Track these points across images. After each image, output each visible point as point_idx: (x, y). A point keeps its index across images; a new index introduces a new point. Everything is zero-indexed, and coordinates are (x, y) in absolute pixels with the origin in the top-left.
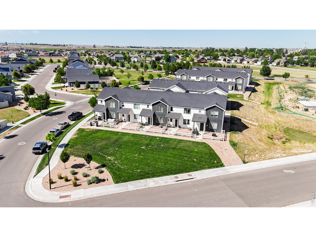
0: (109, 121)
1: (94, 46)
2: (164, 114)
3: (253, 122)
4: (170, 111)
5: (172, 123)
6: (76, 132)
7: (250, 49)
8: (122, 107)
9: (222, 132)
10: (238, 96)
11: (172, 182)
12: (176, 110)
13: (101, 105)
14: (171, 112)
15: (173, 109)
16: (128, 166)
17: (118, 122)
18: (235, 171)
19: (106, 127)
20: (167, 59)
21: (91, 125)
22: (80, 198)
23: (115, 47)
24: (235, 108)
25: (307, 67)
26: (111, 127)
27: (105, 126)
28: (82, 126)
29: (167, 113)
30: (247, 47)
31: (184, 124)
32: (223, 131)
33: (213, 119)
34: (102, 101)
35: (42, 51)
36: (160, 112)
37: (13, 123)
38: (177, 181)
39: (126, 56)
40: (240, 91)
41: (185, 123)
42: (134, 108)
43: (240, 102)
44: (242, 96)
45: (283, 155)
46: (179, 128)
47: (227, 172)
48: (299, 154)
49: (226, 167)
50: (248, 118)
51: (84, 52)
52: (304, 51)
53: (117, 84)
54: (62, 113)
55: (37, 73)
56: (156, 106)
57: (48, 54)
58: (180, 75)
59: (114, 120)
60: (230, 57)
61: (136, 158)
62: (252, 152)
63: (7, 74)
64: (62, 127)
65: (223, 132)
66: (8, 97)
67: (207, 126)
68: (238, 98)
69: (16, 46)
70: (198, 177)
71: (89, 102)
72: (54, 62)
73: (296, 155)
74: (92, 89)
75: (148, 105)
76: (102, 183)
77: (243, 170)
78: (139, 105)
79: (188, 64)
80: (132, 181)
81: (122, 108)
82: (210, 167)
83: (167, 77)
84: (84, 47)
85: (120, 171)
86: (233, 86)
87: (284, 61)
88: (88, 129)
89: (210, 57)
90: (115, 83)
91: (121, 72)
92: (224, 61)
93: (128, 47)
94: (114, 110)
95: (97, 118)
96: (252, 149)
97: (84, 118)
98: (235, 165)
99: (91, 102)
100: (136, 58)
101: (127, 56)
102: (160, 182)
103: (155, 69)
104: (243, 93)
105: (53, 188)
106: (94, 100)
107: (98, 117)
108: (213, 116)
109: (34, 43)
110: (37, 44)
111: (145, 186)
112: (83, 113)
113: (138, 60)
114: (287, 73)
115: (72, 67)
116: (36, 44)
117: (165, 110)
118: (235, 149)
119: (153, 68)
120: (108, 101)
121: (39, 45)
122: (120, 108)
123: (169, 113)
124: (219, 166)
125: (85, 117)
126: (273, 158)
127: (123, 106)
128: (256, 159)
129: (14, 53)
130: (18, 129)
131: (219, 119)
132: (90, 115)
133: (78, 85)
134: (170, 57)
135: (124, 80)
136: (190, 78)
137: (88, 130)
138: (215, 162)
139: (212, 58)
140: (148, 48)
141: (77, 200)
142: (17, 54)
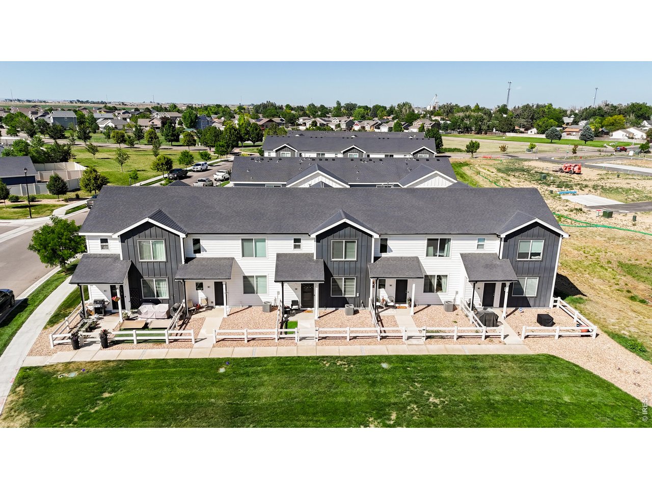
0: (147, 313)
2: (358, 265)
4: (380, 253)
6: (13, 391)
7: (347, 105)
8: (193, 255)
9: (552, 304)
12: (400, 248)
13: (106, 257)
14: (384, 255)
15: (389, 244)
19: (145, 341)
20: (190, 123)
21: (77, 345)
23: (35, 102)
25: (470, 134)
26: (167, 341)
27: (139, 342)
28: (31, 353)
29: (372, 261)
30: (340, 102)
31: (425, 291)
32: (556, 301)
33: (526, 265)
34: (104, 241)
36: (343, 259)
39: (83, 116)
41: (428, 288)
42: (243, 256)
52: (448, 107)
53: (102, 180)
56: (331, 240)
58: (274, 150)
59: (164, 307)
60: (323, 118)
65: (555, 304)
71: (31, 247)
74: (16, 199)
75: (297, 241)
78: (264, 240)
79: (256, 130)
81: (193, 258)
83: (220, 160)
87: (430, 124)
88: (67, 366)
89: (281, 120)
90: (95, 179)
91: (89, 151)
92: (312, 125)
93: (71, 102)
94: (160, 270)
95: (91, 308)
97: (25, 316)
99: (41, 244)
100: (109, 121)
101: (86, 116)
103: (174, 143)
106: (53, 239)
107: (96, 302)
108: (524, 255)
112: (15, 293)
113: (116, 125)
114: (474, 142)
117: (364, 251)
119: (169, 142)
120: (136, 237)
122: (188, 260)
123: (376, 259)
125: (28, 309)
127: (198, 250)
131: (543, 264)
132: (46, 297)
134: (196, 117)
135: (108, 170)
137: (70, 371)
139: (284, 122)
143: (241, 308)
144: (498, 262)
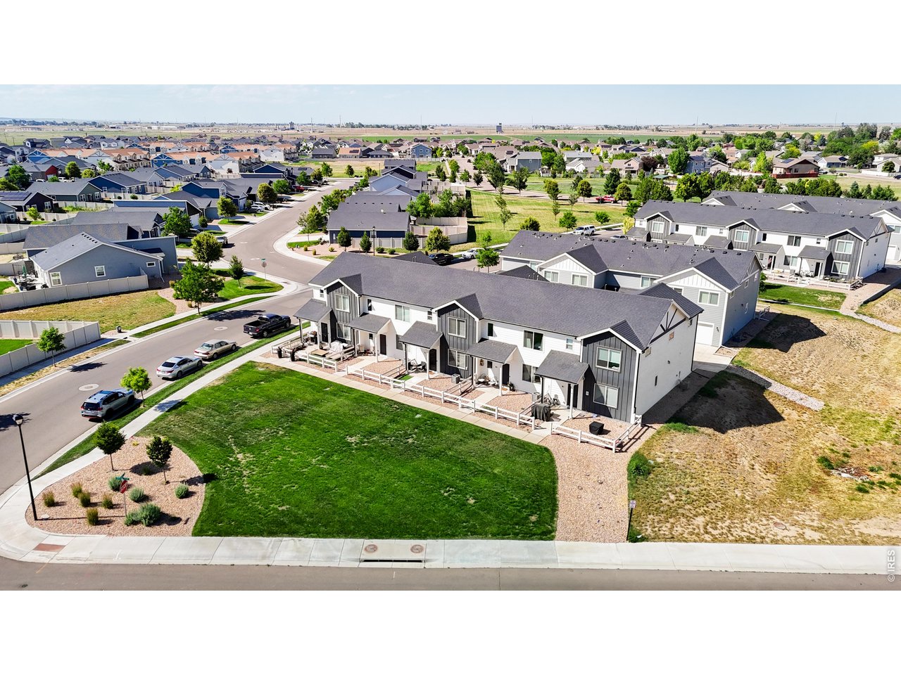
1: (499, 128)
2: (467, 343)
3: (803, 396)
4: (486, 336)
5: (494, 374)
6: (233, 370)
8: (367, 311)
9: (632, 420)
10: (822, 298)
11: (349, 560)
12: (502, 334)
13: (321, 303)
14: (490, 338)
15: (495, 329)
16: (264, 491)
17: (354, 353)
18: (575, 563)
19: (315, 364)
20: (678, 166)
21: (281, 356)
22: (79, 559)
24: (769, 339)
26: (323, 367)
27: (311, 363)
28: (261, 356)
29: (477, 342)
31: (523, 379)
32: (636, 418)
33: (605, 373)
34: (322, 291)
35: (349, 145)
36: (456, 335)
37: (120, 332)
38: (366, 561)
40: (843, 279)
41: (526, 377)
42: (395, 318)
43: (816, 319)
44: (838, 299)
45: (809, 534)
46: (511, 390)
47: (543, 560)
48: (879, 541)
49: (556, 543)
50: (794, 381)
51: (454, 146)
53: (442, 241)
54: (253, 315)
55: (291, 204)
56: (448, 316)
57: (357, 151)
58: (645, 219)
61: (306, 470)
62: (688, 507)
63: (209, 205)
64: (207, 354)
65: (636, 421)
66: (153, 264)
67: (587, 393)
68: (823, 304)
69: (311, 132)
70: (436, 560)
72: (355, 174)
73: (865, 543)
74: (382, 251)
75: (429, 313)
76: (165, 527)
77: (605, 564)
78: (408, 309)
80: (241, 535)
81: (367, 314)
82: (502, 534)
84: (471, 131)
85: (233, 502)
86: (818, 261)
88: (264, 364)
89: (840, 159)
90: (437, 239)
92: (885, 169)
94: (348, 320)
96: (697, 494)
98: (593, 539)
100: (582, 162)
101: (557, 156)
102: (314, 553)
104: (849, 288)
105: (42, 520)
109: (356, 123)
110: (363, 126)
111: (264, 557)
113: (587, 167)
115: (374, 190)
116: (361, 126)
117: (471, 331)
118: (633, 486)
119: (609, 194)
120: (334, 292)
121: (367, 126)
122: (363, 315)
123: (481, 340)
124: (534, 535)
126: (758, 540)
127: (370, 308)
128: (689, 533)
129: (280, 151)
130: (117, 347)
133: (345, 240)
134: (688, 157)
136: (677, 229)
137: (263, 368)
138: (533, 518)
139: (846, 162)
140: (657, 128)
141: (65, 562)
142: (285, 153)
143: (394, 359)
144: (575, 365)
